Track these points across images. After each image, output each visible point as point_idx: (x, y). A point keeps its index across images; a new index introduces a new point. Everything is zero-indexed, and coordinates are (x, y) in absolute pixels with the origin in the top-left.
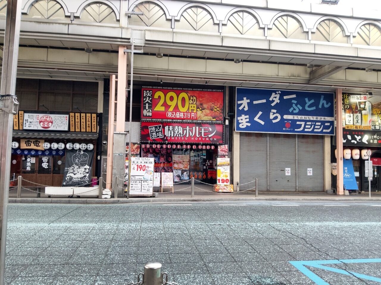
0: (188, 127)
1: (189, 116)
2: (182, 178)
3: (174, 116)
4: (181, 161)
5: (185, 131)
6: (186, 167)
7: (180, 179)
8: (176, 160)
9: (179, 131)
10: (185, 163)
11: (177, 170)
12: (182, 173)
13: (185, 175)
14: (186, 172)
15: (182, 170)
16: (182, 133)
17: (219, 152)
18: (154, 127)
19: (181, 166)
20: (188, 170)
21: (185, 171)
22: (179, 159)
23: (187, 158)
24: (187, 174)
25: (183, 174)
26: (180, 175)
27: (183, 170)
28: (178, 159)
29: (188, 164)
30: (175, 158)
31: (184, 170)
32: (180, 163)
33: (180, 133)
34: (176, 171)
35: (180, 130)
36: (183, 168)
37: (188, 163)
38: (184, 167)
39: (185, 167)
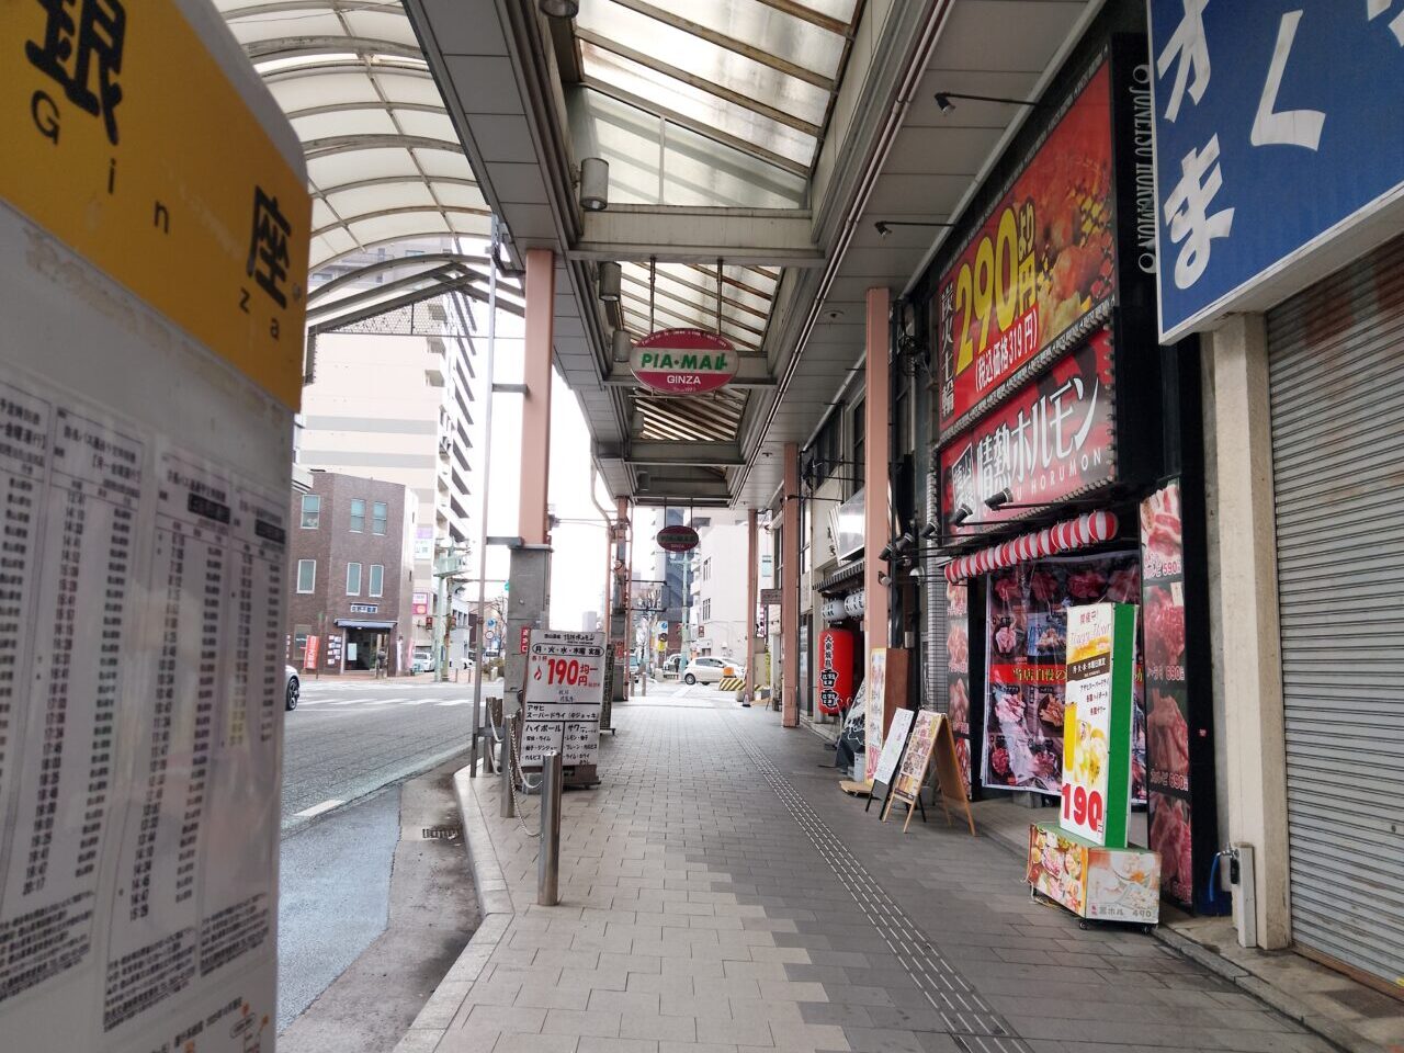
3: (990, 374)
18: (959, 464)
33: (1006, 466)
35: (1004, 448)
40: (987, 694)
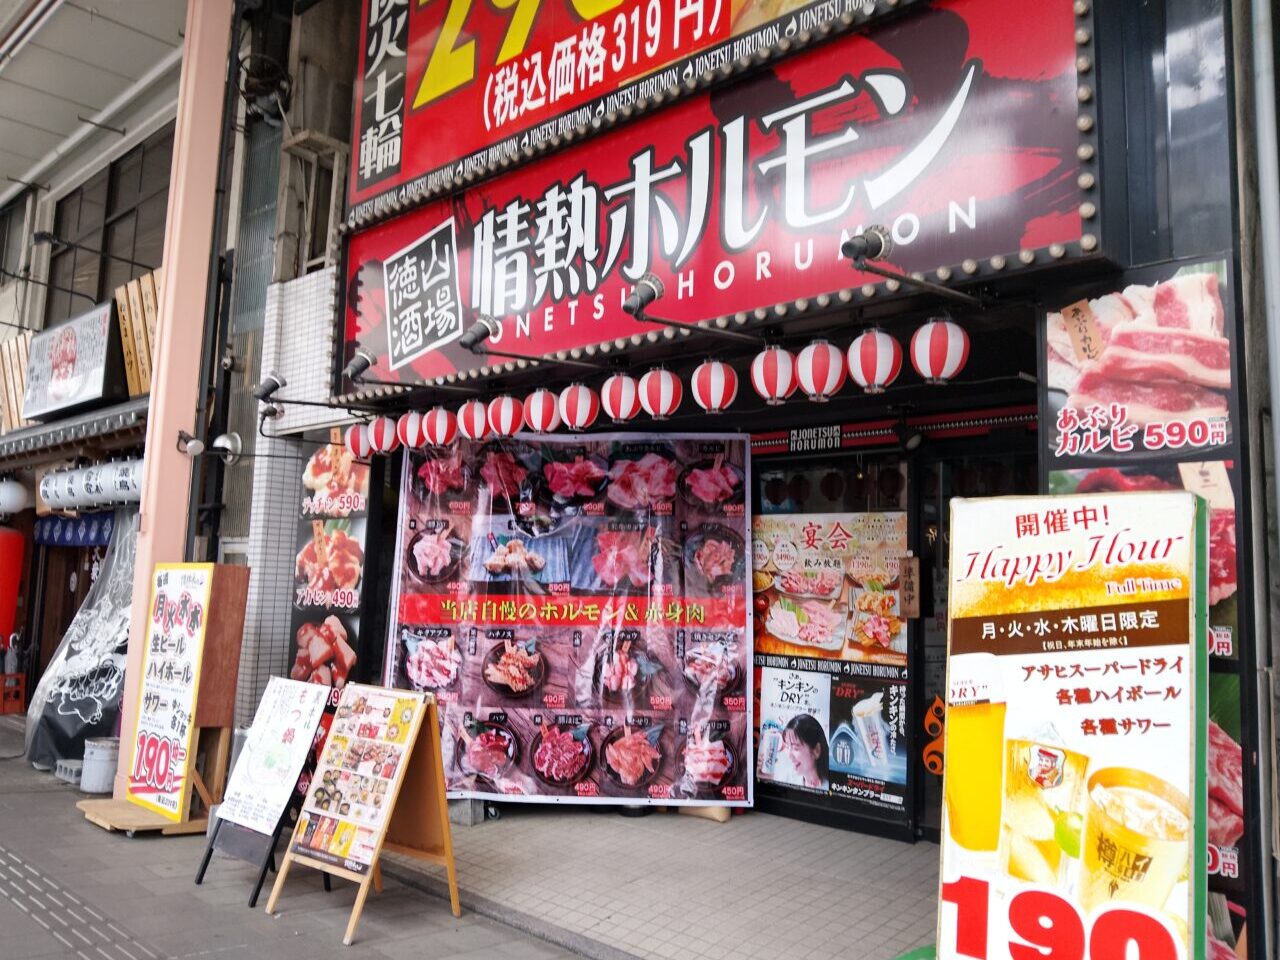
0: (643, 162)
1: (654, 31)
2: (838, 757)
3: (536, 95)
4: (833, 574)
5: (618, 218)
6: (876, 647)
7: (822, 767)
8: (784, 567)
9: (566, 238)
10: (865, 596)
11: (791, 663)
12: (841, 710)
13: (872, 734)
14: (878, 697)
15: (837, 667)
16: (591, 253)
17: (1067, 405)
18: (410, 255)
19: (835, 633)
20: (898, 681)
21: (868, 685)
22: (812, 554)
23: (883, 545)
24: (885, 715)
25: (849, 719)
26: (823, 719)
27: (842, 675)
28: (804, 553)
29: (896, 611)
30: (778, 549)
31: (856, 670)
32: (823, 594)
33: (580, 251)
34: (785, 674)
35: (574, 221)
36: (850, 654)
37: (896, 594)
38: (853, 644)
39: (866, 642)
40: (392, 641)
